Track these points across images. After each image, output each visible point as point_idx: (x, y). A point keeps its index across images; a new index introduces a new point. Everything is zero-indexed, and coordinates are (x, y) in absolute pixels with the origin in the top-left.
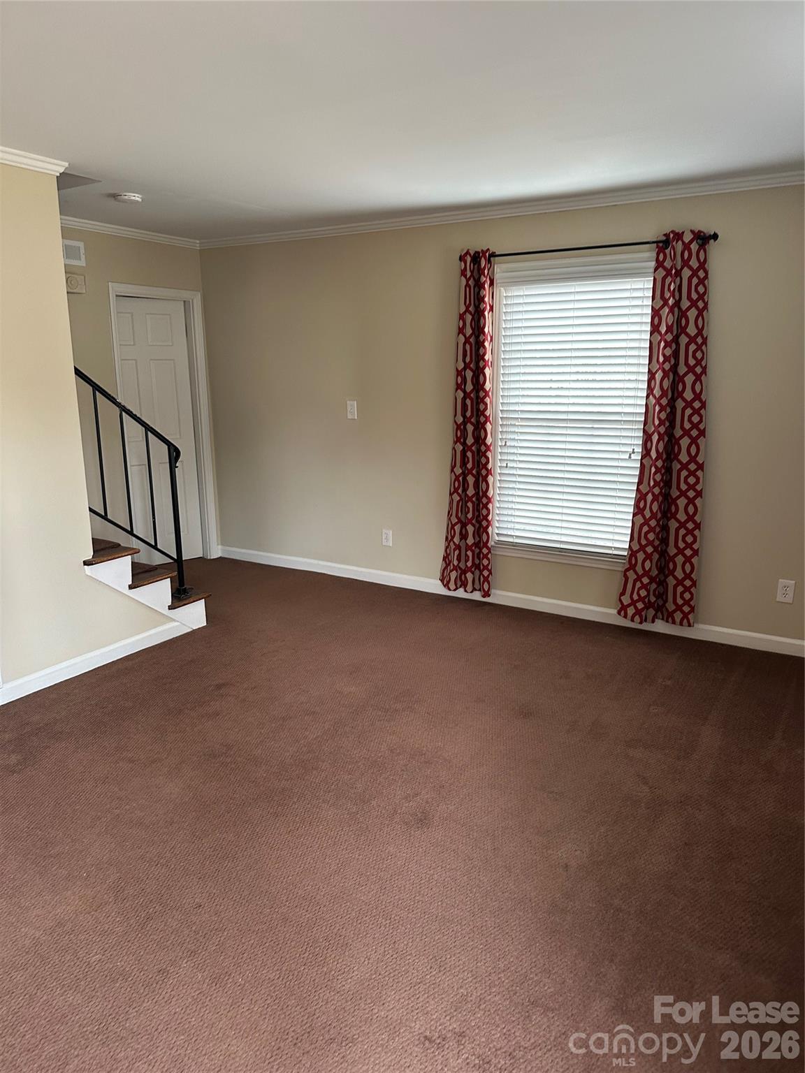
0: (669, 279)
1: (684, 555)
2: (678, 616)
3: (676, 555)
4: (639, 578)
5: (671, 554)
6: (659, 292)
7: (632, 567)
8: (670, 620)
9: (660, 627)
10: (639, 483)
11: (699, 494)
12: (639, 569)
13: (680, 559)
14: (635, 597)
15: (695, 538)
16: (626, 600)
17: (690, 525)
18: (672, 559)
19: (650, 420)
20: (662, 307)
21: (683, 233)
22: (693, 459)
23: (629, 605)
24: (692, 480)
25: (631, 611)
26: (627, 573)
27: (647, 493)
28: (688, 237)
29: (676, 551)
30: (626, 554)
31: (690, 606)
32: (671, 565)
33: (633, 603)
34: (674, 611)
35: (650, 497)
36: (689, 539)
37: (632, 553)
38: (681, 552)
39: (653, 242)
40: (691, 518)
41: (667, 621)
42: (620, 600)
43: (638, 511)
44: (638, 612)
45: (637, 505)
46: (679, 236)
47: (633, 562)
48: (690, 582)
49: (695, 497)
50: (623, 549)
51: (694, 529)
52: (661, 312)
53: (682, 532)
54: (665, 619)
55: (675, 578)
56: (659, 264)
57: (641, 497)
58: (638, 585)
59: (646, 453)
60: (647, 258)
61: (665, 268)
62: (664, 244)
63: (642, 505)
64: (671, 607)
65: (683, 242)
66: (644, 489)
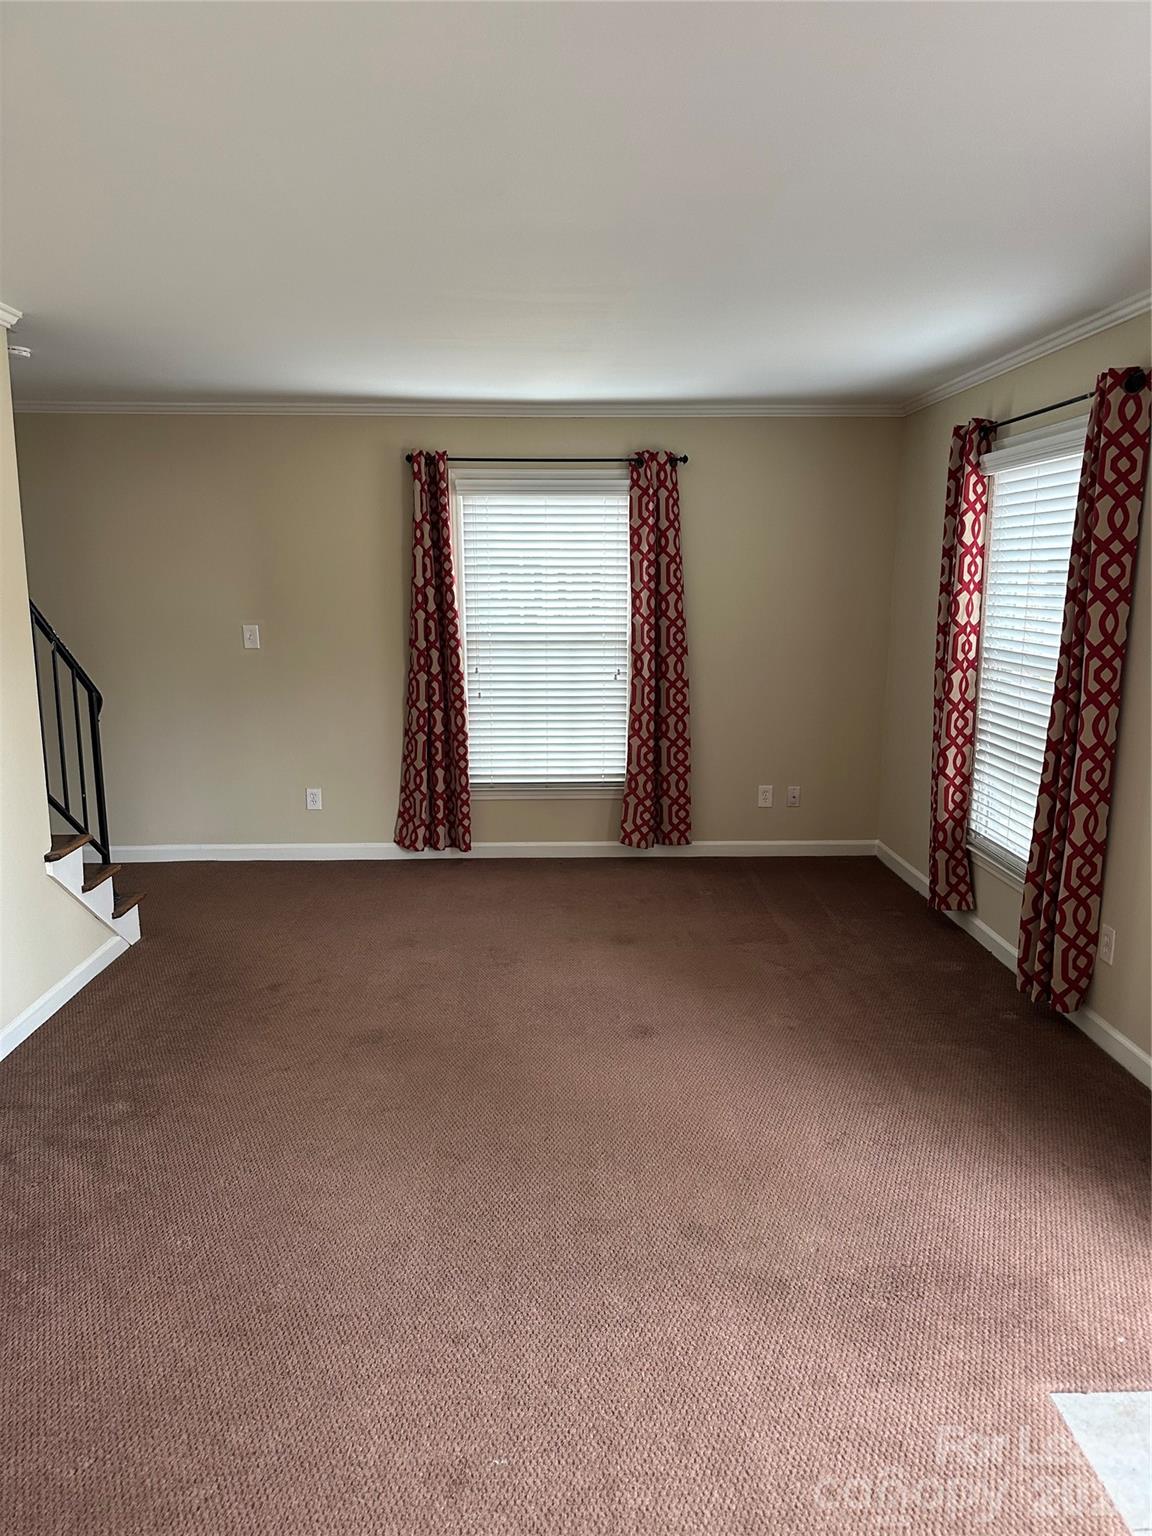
0: (645, 499)
1: (677, 773)
2: (675, 836)
3: (669, 774)
4: (641, 802)
5: (665, 774)
6: (636, 510)
7: (633, 791)
8: (667, 841)
9: (657, 852)
10: (633, 703)
11: (687, 711)
12: (641, 793)
13: (673, 778)
14: (639, 822)
15: (686, 754)
16: (629, 827)
17: (680, 743)
18: (666, 779)
19: (638, 639)
20: (641, 526)
21: (657, 453)
22: (679, 676)
23: (633, 832)
24: (679, 697)
25: (636, 837)
26: (628, 799)
27: (641, 714)
28: (662, 458)
29: (669, 770)
30: (624, 780)
31: (686, 823)
32: (665, 786)
33: (637, 828)
34: (671, 832)
35: (645, 717)
36: (681, 756)
37: (631, 777)
38: (674, 770)
39: (627, 460)
40: (680, 735)
41: (664, 843)
42: (623, 828)
43: (634, 732)
44: (644, 837)
45: (632, 727)
46: (653, 456)
47: (633, 786)
48: (684, 800)
49: (684, 714)
50: (622, 775)
51: (684, 746)
52: (640, 531)
53: (674, 750)
54: (661, 841)
55: (670, 797)
56: (635, 483)
57: (635, 718)
58: (641, 808)
59: (637, 672)
60: (620, 478)
61: (640, 487)
62: (637, 463)
63: (637, 726)
64: (666, 828)
65: (658, 463)
66: (638, 709)
